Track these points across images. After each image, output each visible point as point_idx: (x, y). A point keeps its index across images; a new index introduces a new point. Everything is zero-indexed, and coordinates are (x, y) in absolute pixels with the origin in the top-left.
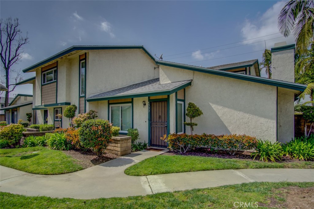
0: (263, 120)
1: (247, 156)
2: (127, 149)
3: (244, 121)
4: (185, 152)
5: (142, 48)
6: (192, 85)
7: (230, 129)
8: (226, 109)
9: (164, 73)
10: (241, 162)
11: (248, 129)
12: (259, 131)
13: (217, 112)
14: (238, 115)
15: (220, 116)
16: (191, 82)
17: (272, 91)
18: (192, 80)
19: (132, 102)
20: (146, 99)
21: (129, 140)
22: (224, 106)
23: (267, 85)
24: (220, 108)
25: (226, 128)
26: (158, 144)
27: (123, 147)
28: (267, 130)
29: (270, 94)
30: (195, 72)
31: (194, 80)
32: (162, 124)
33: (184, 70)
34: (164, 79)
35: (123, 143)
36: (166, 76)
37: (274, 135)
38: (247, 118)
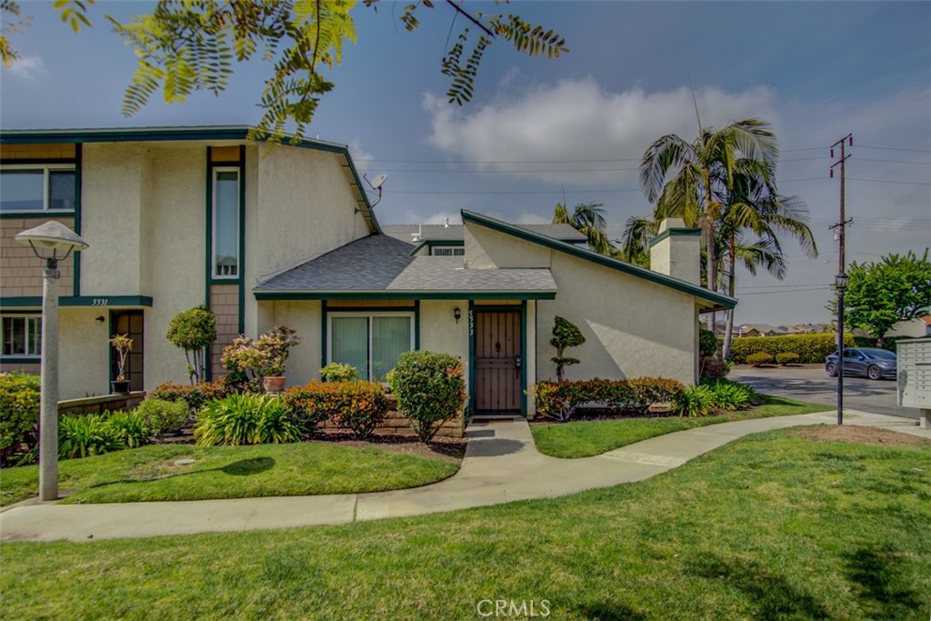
0: (675, 352)
1: (654, 413)
3: (646, 353)
4: (567, 417)
5: (342, 152)
7: (622, 368)
8: (615, 333)
9: (476, 242)
10: (642, 425)
11: (653, 368)
12: (670, 370)
13: (600, 337)
14: (636, 342)
15: (605, 344)
17: (689, 303)
18: (549, 269)
19: (416, 309)
20: (463, 304)
22: (613, 327)
23: (683, 293)
24: (605, 329)
25: (616, 368)
26: (495, 407)
28: (682, 369)
29: (686, 309)
30: (556, 251)
31: (554, 269)
32: (506, 363)
33: (529, 245)
34: (478, 257)
36: (483, 251)
37: (691, 375)
38: (652, 349)
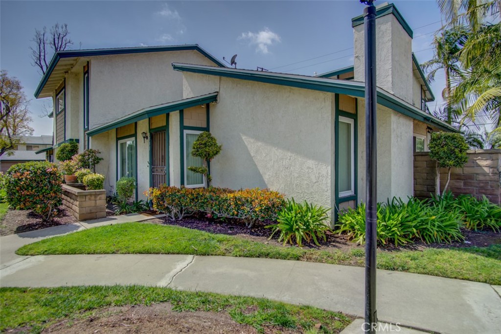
2: (93, 211)
3: (284, 163)
4: (180, 219)
5: (195, 48)
6: (218, 102)
9: (187, 84)
11: (290, 180)
12: (306, 182)
16: (217, 95)
17: (325, 102)
18: (218, 92)
19: (135, 135)
20: (147, 129)
21: (100, 196)
23: (317, 91)
25: (259, 176)
27: (85, 207)
28: (318, 182)
29: (322, 109)
31: (221, 92)
33: (209, 77)
34: (188, 94)
35: (85, 201)
36: (190, 89)
37: (328, 190)
38: (289, 158)
